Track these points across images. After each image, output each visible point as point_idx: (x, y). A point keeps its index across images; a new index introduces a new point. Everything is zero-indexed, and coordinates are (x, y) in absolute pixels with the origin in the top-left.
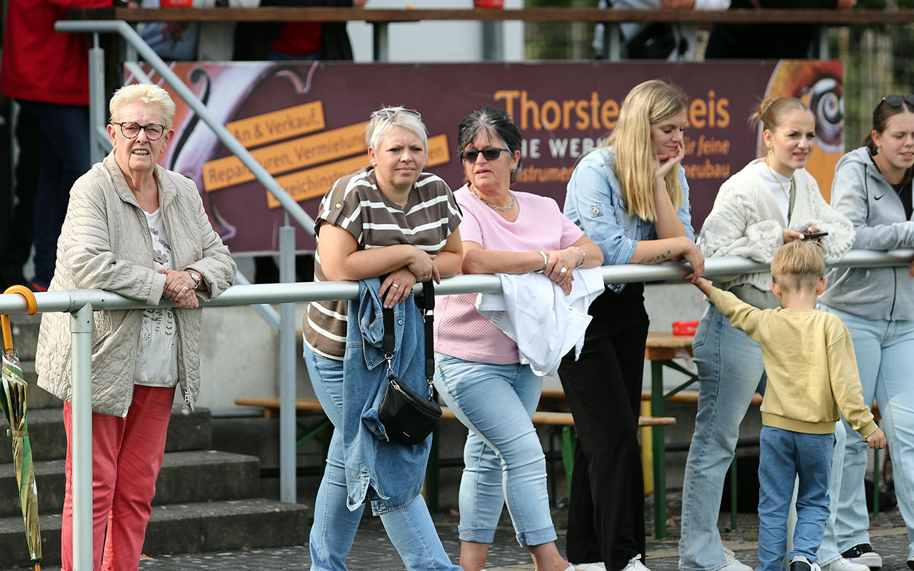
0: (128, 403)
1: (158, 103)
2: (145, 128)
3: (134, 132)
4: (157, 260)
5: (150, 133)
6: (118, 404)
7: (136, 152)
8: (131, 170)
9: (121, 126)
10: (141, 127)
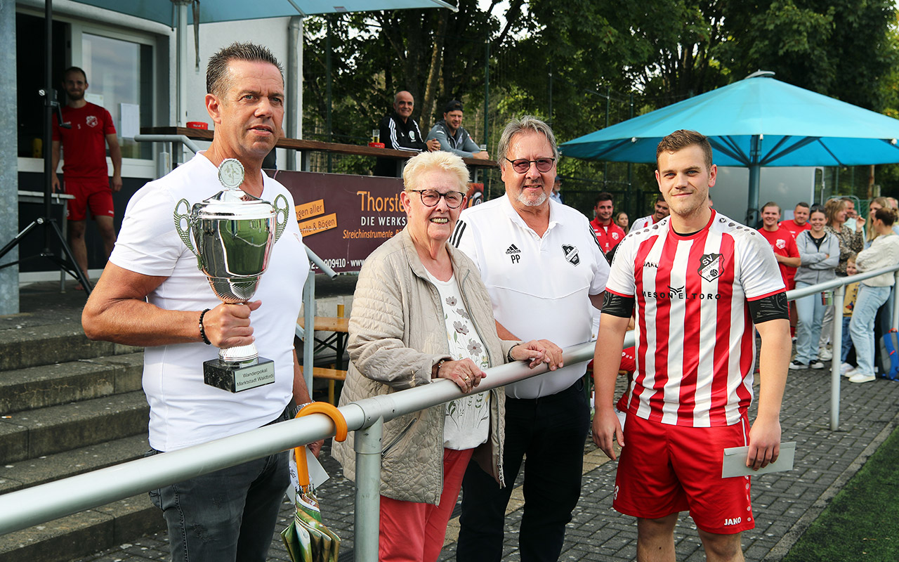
0: (440, 491)
1: (455, 170)
2: (445, 195)
3: (434, 200)
4: (460, 331)
5: (449, 201)
6: (429, 492)
7: (435, 220)
8: (429, 238)
9: (421, 193)
10: (441, 195)
